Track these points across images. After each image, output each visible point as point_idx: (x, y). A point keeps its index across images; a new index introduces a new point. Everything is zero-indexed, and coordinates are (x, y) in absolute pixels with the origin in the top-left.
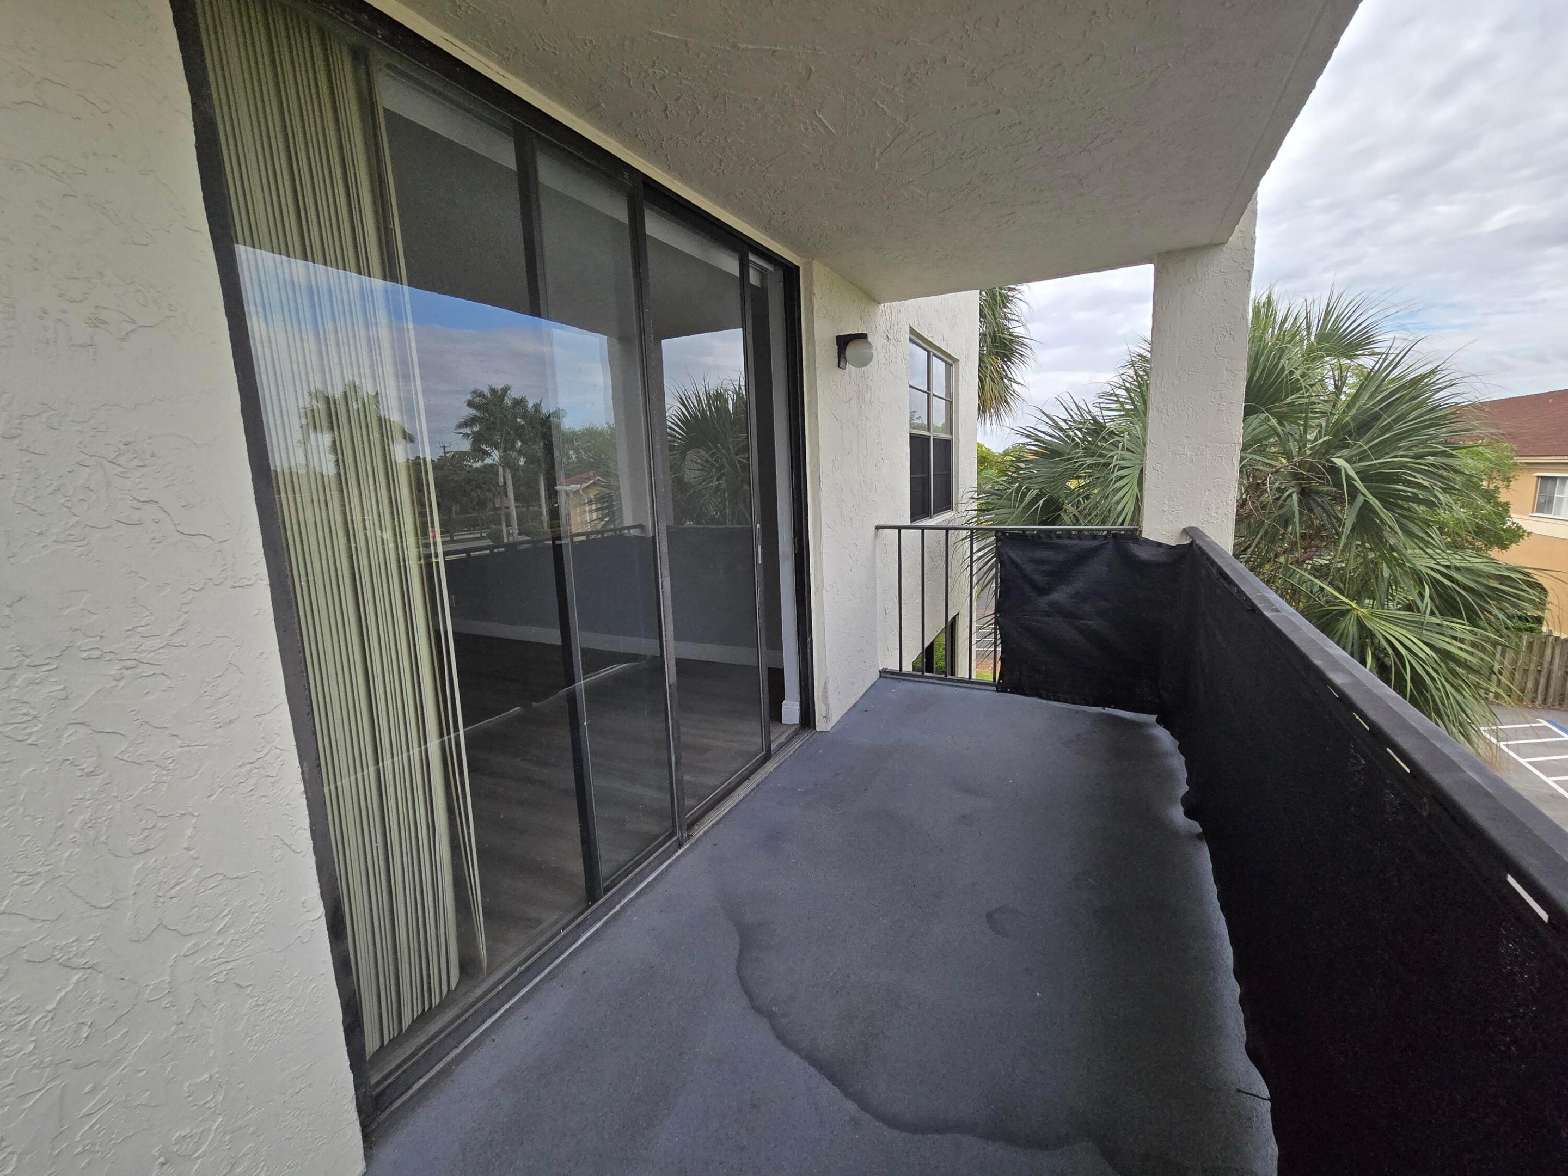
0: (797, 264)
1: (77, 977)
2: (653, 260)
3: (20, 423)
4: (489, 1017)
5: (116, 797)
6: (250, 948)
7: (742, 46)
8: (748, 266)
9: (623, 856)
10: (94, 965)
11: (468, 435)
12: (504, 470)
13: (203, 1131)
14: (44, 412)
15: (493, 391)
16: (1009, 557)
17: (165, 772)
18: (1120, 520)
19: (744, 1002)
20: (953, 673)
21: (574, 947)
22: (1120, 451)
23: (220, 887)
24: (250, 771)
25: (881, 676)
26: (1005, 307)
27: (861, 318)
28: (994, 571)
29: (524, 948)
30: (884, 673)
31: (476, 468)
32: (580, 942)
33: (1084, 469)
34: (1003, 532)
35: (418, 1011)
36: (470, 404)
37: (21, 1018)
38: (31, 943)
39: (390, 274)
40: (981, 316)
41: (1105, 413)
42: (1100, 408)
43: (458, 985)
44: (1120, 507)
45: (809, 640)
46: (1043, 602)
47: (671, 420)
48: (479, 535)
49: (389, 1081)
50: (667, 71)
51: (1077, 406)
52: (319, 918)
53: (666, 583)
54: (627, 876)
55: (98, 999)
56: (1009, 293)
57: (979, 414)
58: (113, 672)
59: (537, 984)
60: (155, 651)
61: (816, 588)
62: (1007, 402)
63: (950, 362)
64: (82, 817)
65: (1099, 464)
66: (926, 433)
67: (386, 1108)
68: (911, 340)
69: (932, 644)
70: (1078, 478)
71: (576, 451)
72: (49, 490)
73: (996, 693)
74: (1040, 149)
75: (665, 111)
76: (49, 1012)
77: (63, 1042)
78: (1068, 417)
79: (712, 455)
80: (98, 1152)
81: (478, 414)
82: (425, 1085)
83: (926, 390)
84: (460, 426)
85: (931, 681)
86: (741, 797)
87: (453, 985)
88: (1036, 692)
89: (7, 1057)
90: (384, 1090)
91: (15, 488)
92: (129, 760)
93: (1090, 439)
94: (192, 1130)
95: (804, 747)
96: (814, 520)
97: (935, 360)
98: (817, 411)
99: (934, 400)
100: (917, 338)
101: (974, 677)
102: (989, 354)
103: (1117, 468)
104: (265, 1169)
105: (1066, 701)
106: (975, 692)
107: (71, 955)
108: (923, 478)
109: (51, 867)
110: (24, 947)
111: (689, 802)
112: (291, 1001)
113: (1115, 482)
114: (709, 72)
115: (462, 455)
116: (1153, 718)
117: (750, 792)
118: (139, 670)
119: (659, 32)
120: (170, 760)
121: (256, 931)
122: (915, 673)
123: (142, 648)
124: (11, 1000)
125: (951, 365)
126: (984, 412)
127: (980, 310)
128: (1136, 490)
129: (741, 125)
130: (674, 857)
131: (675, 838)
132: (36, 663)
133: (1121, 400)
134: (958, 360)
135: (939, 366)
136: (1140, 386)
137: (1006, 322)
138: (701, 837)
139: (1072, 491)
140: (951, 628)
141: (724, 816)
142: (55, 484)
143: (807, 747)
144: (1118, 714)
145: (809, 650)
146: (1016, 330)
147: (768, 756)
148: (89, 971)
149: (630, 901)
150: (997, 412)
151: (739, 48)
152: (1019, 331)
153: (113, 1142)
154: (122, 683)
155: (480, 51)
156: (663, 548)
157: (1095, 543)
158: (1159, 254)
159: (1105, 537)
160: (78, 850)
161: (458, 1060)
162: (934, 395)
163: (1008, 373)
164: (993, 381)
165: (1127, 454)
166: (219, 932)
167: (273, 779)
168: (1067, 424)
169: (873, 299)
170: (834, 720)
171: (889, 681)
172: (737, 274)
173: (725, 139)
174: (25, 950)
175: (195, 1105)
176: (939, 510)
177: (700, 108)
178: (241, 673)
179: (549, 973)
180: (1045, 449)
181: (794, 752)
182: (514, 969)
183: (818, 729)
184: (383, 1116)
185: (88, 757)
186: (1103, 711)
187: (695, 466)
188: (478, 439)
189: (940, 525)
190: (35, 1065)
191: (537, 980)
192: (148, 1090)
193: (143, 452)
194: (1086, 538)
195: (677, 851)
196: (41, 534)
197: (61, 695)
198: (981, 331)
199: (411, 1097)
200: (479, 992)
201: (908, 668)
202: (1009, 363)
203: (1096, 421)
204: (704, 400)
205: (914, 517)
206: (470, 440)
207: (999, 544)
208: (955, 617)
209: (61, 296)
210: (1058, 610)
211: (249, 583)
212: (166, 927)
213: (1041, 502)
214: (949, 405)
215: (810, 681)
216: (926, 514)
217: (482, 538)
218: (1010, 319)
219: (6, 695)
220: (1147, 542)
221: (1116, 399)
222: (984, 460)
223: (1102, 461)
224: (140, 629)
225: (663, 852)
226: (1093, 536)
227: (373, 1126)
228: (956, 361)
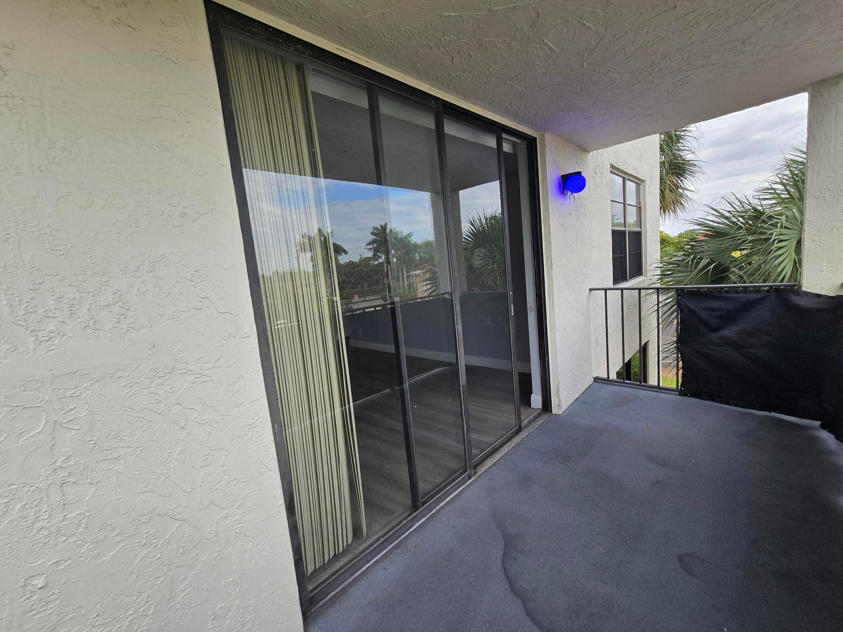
0: (534, 136)
1: (177, 524)
2: (449, 147)
3: (154, 265)
4: (366, 564)
5: (193, 439)
6: (250, 517)
7: (495, 9)
8: (502, 141)
9: (439, 480)
10: (185, 519)
11: (371, 249)
12: (387, 265)
13: (230, 606)
14: (163, 259)
15: (382, 226)
16: (687, 306)
17: (213, 428)
18: (781, 278)
19: (507, 586)
20: (645, 381)
21: (410, 530)
22: (778, 229)
23: (236, 486)
24: (249, 429)
25: (594, 381)
26: (679, 142)
27: (577, 163)
28: (675, 314)
29: (385, 526)
30: (597, 380)
31: (376, 265)
32: (414, 528)
33: (747, 243)
34: (682, 290)
35: (332, 554)
36: (372, 234)
37: (156, 541)
38: (159, 506)
39: (315, 174)
40: (661, 151)
41: (763, 202)
42: (759, 199)
43: (351, 542)
44: (780, 269)
45: (547, 359)
46: (715, 336)
47: (465, 234)
48: (377, 297)
49: (316, 592)
50: (452, 36)
51: (739, 201)
52: (281, 505)
53: (459, 328)
54: (439, 493)
55: (186, 535)
56: (682, 133)
57: (661, 213)
58: (191, 380)
59: (390, 549)
60: (208, 370)
61: (551, 328)
62: (681, 204)
63: (639, 182)
64: (179, 449)
65: (761, 239)
66: (623, 229)
67: (316, 604)
68: (611, 172)
69: (630, 361)
70: (741, 250)
71: (419, 253)
72: (165, 295)
73: (679, 397)
74: (710, 26)
75: (452, 61)
76: (167, 539)
77: (172, 554)
78: (732, 209)
79: (488, 251)
80: (186, 609)
81: (376, 238)
82: (334, 596)
83: (622, 201)
84: (368, 245)
85: (630, 386)
86: (506, 452)
87: (349, 542)
88: (710, 397)
89: (150, 558)
90: (314, 596)
91: (152, 295)
92: (198, 422)
93: (750, 222)
94: (225, 605)
95: (545, 424)
96: (549, 287)
97: (628, 183)
98: (549, 222)
99: (628, 207)
100: (615, 170)
101: (661, 385)
102: (667, 173)
103: (776, 241)
104: (258, 629)
105: (736, 405)
106: (663, 395)
107: (175, 513)
108: (621, 257)
109: (167, 471)
110: (157, 508)
111: (475, 451)
112: (269, 546)
113: (775, 251)
114: (476, 31)
115: (369, 259)
116: (818, 423)
117: (511, 449)
118: (202, 379)
119: (445, 14)
120: (215, 423)
121: (253, 509)
122: (618, 380)
123: (203, 368)
124: (152, 532)
125: (640, 184)
126: (664, 212)
127: (660, 147)
128: (794, 256)
129: (497, 59)
130: (466, 484)
131: (467, 473)
132: (161, 376)
133: (778, 192)
134: (645, 181)
135: (631, 186)
136: (795, 181)
137: (678, 152)
138: (482, 474)
139: (736, 260)
140: (644, 350)
141: (496, 462)
142: (167, 292)
143: (547, 424)
144: (783, 418)
145: (547, 365)
146: (688, 156)
147: (519, 430)
148: (182, 522)
149: (440, 508)
150: (675, 211)
151: (493, 10)
152: (689, 156)
153: (192, 605)
154: (195, 385)
155: (355, 51)
156: (457, 308)
157: (759, 296)
158: (812, 84)
159: (768, 291)
160: (178, 464)
161: (350, 585)
162: (628, 204)
163: (682, 184)
164: (671, 191)
165: (784, 231)
166: (236, 508)
167: (259, 433)
168: (731, 214)
169: (585, 150)
170: (564, 407)
171: (600, 384)
172: (495, 146)
173: (488, 69)
174: (157, 509)
175: (227, 593)
176: (632, 276)
177: (472, 54)
178: (245, 380)
179: (397, 544)
180: (714, 232)
181: (539, 426)
182: (378, 540)
183: (553, 413)
184: (314, 609)
185: (181, 420)
186: (769, 414)
187: (478, 258)
188: (376, 251)
189: (634, 287)
190: (161, 564)
191: (390, 547)
192: (207, 582)
193: (203, 274)
194: (751, 292)
195: (468, 481)
196: (162, 316)
197: (171, 390)
198: (661, 160)
199: (327, 602)
200: (362, 548)
201: (613, 376)
202: (682, 178)
203: (756, 210)
204: (484, 222)
205: (616, 281)
206: (372, 252)
207: (679, 298)
208: (646, 343)
209: (169, 204)
210: (729, 342)
211: (248, 335)
212: (214, 503)
213: (712, 266)
214: (639, 209)
215: (548, 383)
216: (624, 279)
217: (378, 299)
218: (682, 150)
219: (149, 390)
220: (807, 294)
221: (773, 191)
222: (664, 241)
223: (763, 237)
224: (201, 359)
225: (459, 481)
226: (757, 290)
227: (309, 614)
228: (643, 181)
